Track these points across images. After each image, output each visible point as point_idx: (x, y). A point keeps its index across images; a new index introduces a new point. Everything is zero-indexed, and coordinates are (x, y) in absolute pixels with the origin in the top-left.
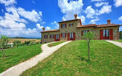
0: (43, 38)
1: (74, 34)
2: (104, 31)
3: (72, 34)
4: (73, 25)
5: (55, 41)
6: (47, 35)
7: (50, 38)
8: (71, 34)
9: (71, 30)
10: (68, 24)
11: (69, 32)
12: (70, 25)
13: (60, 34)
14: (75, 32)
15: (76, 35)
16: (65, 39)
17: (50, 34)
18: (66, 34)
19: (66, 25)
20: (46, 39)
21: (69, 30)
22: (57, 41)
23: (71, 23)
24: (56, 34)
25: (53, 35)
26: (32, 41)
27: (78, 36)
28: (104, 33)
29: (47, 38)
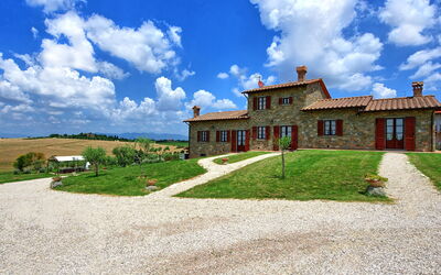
0: (196, 141)
1: (295, 129)
2: (390, 123)
3: (289, 129)
4: (291, 101)
5: (233, 151)
6: (208, 132)
7: (218, 140)
8: (284, 129)
9: (286, 115)
10: (275, 99)
11: (277, 122)
12: (281, 101)
13: (250, 127)
14: (298, 123)
15: (302, 132)
16: (266, 146)
17: (219, 127)
18: (268, 128)
19: (269, 99)
20: (206, 144)
21: (278, 116)
22: (239, 151)
23: (286, 95)
24: (236, 129)
25: (228, 132)
26: (160, 149)
27: (306, 138)
28: (390, 130)
29: (208, 140)
